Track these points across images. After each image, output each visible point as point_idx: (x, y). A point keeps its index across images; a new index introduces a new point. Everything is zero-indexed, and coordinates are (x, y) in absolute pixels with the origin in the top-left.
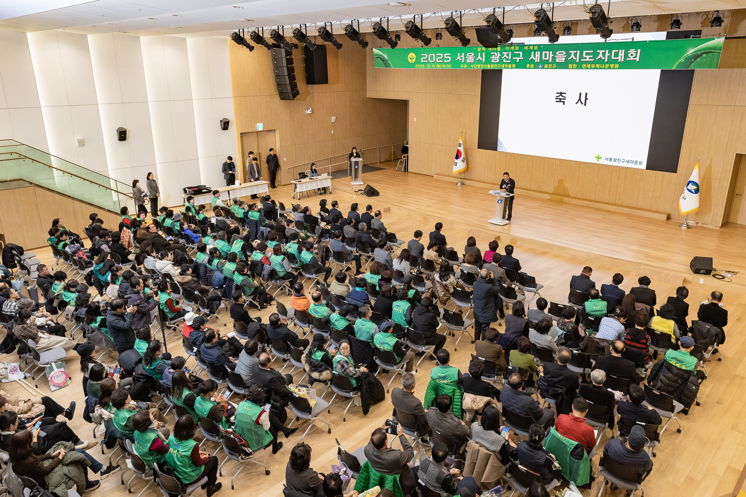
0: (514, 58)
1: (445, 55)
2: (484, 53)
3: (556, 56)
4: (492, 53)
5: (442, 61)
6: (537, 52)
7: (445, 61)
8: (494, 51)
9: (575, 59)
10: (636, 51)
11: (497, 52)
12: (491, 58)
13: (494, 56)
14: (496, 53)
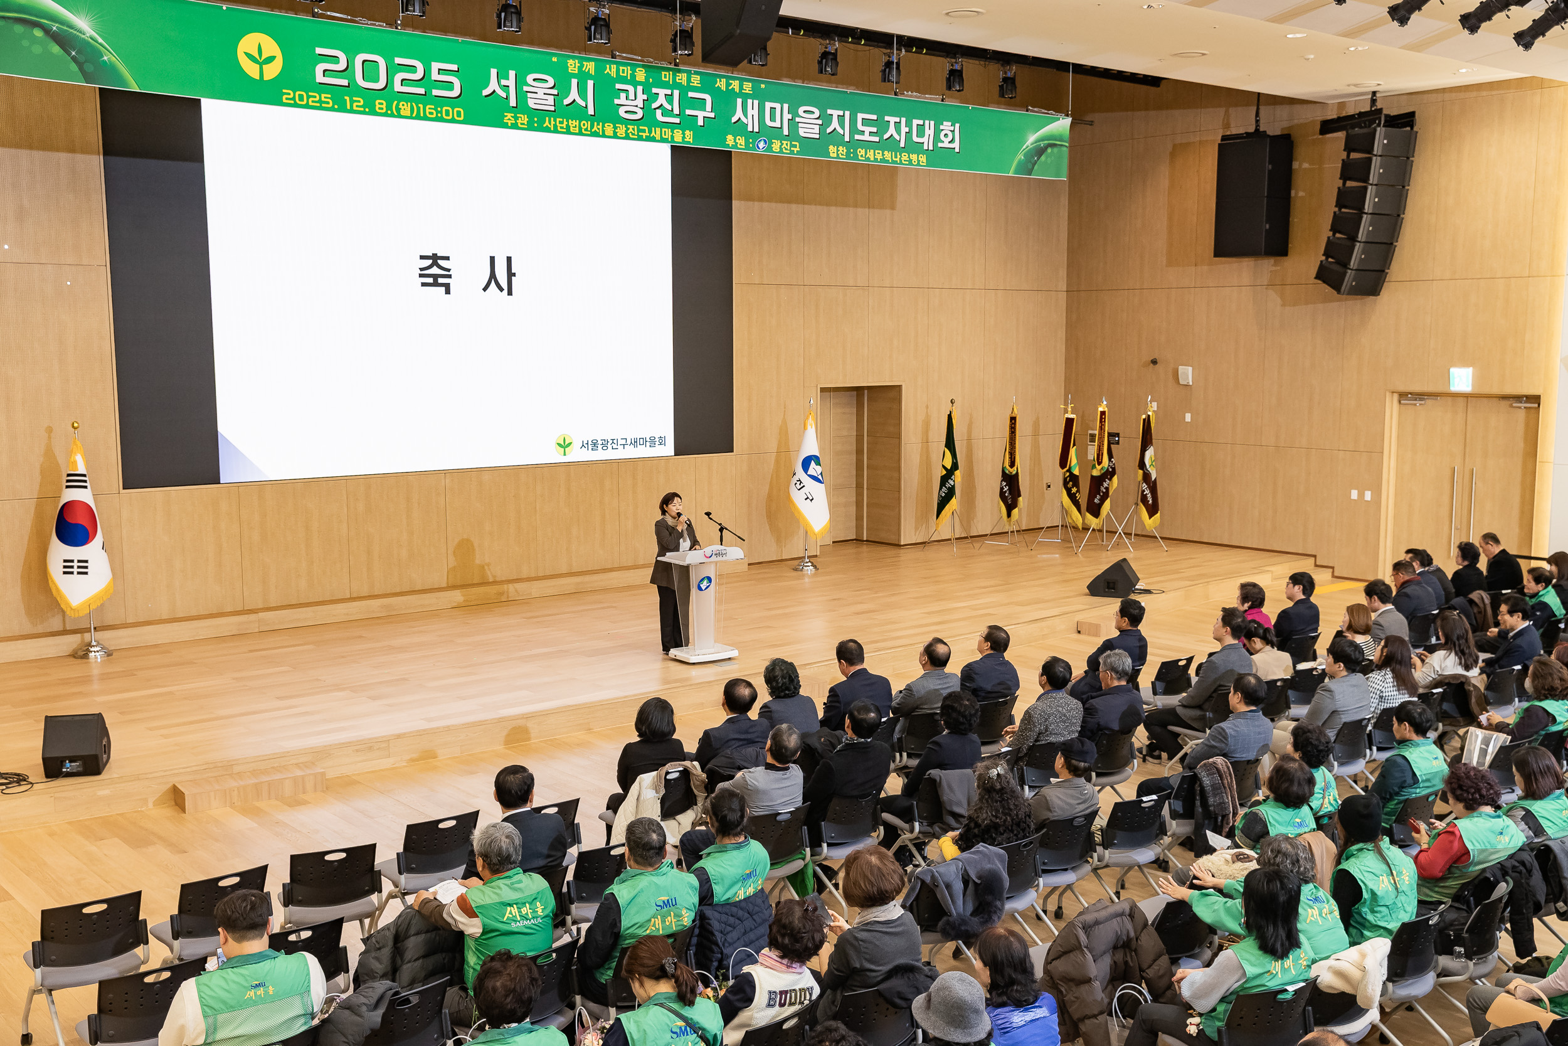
0: (688, 112)
2: (590, 83)
3: (798, 119)
5: (422, 91)
6: (750, 101)
7: (435, 92)
8: (624, 80)
10: (952, 128)
11: (634, 83)
12: (617, 101)
13: (623, 95)
14: (630, 88)
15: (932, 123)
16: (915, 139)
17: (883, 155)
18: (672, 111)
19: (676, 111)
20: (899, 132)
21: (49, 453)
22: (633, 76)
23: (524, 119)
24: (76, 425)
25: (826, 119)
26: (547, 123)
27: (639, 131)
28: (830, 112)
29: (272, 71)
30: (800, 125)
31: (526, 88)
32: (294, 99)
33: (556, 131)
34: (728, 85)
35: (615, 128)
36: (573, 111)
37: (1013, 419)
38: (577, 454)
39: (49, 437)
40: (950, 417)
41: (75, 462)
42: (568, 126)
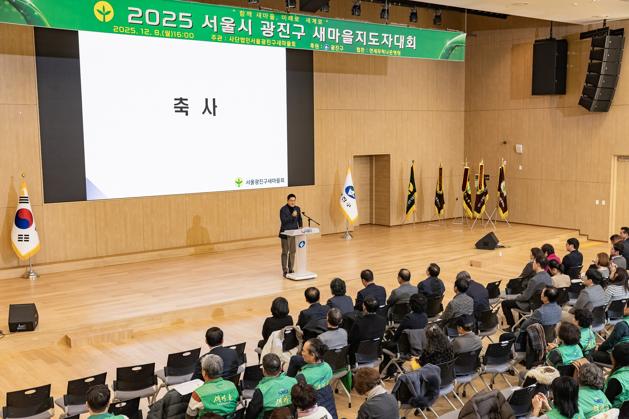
1: (181, 14)
2: (250, 21)
3: (343, 36)
4: (262, 22)
5: (175, 26)
6: (321, 28)
7: (181, 26)
8: (265, 19)
9: (362, 41)
10: (412, 39)
11: (270, 21)
13: (264, 26)
15: (403, 36)
16: (396, 44)
17: (381, 51)
18: (286, 33)
19: (288, 33)
20: (388, 41)
21: (12, 188)
22: (269, 17)
23: (220, 37)
24: (24, 175)
25: (355, 36)
26: (231, 39)
27: (272, 42)
28: (357, 32)
29: (109, 18)
30: (344, 38)
31: (221, 24)
32: (118, 30)
33: (234, 42)
34: (311, 21)
35: (261, 41)
36: (243, 33)
37: (441, 169)
38: (245, 186)
39: (12, 181)
40: (412, 168)
41: (23, 192)
42: (240, 40)
